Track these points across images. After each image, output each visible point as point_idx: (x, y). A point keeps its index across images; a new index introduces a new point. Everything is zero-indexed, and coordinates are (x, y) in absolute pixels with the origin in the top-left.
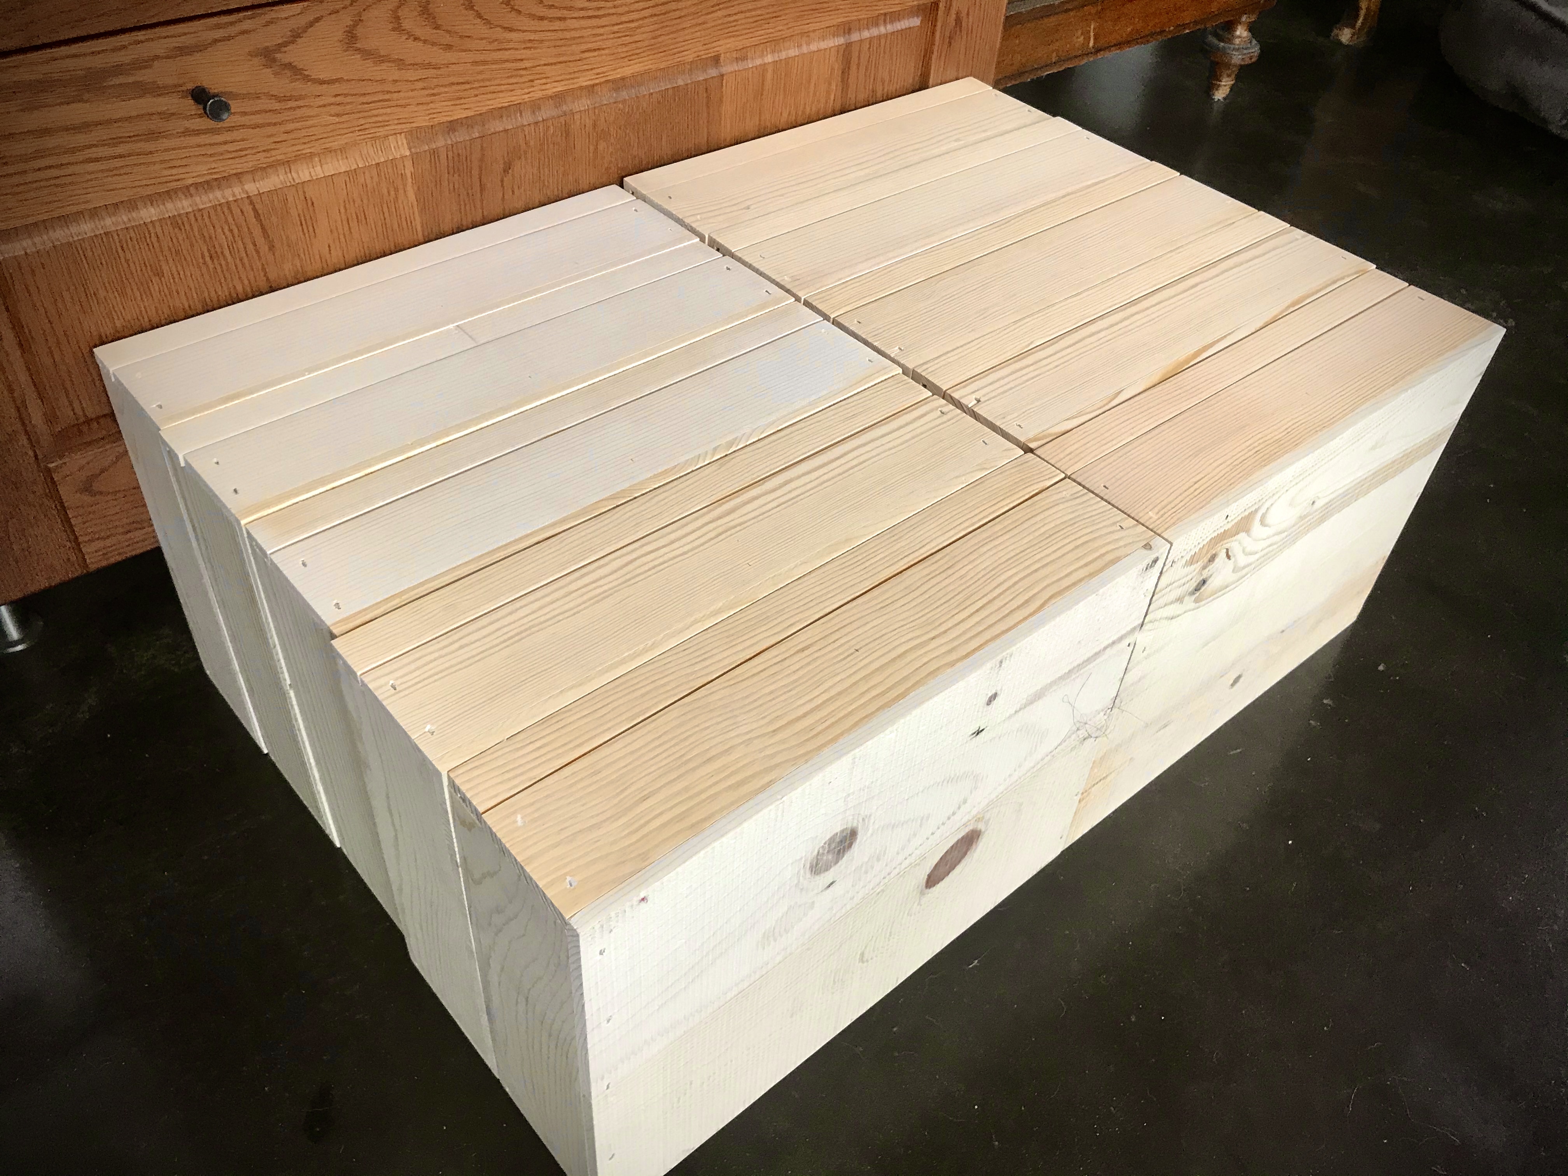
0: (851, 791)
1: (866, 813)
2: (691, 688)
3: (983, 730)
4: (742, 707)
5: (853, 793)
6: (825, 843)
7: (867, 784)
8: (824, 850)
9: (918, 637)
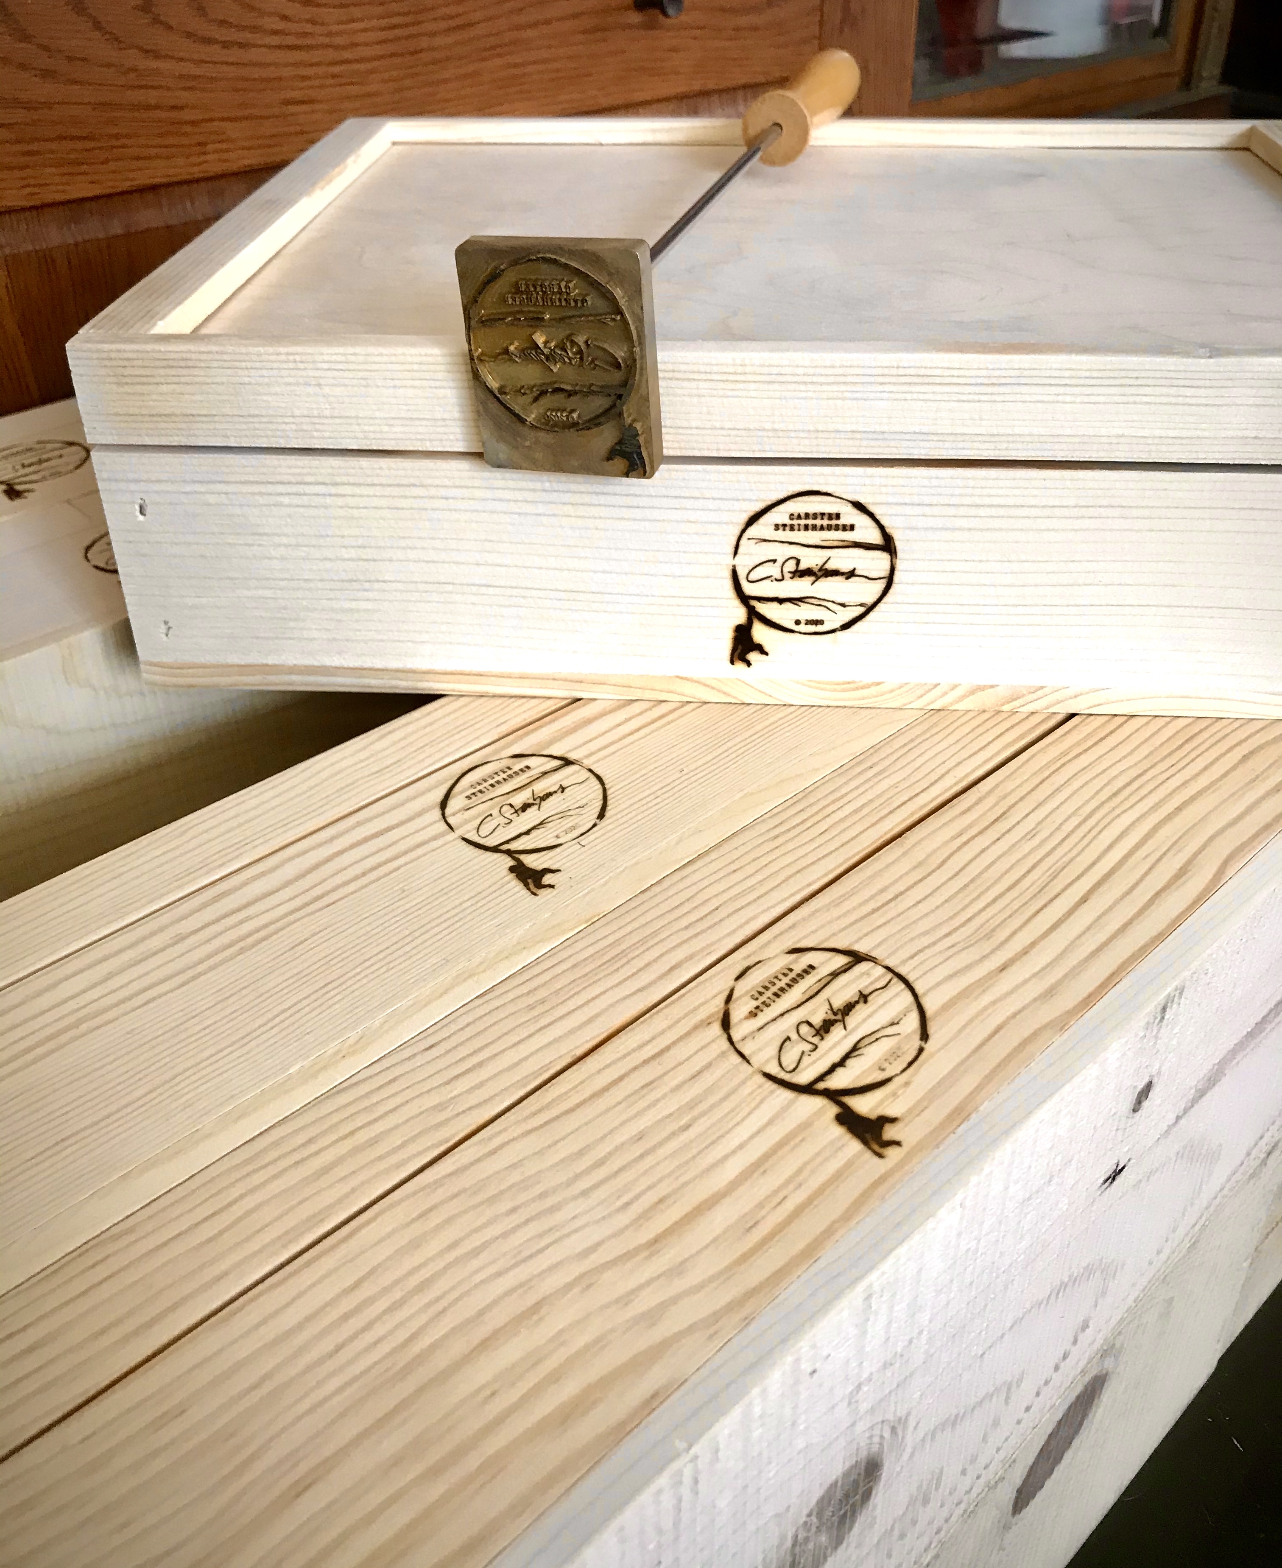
0: (865, 1375)
1: (899, 1414)
2: (441, 1143)
3: (1123, 1168)
4: (570, 1183)
5: (869, 1379)
6: (809, 1515)
7: (899, 1350)
8: (809, 1530)
9: (968, 967)
